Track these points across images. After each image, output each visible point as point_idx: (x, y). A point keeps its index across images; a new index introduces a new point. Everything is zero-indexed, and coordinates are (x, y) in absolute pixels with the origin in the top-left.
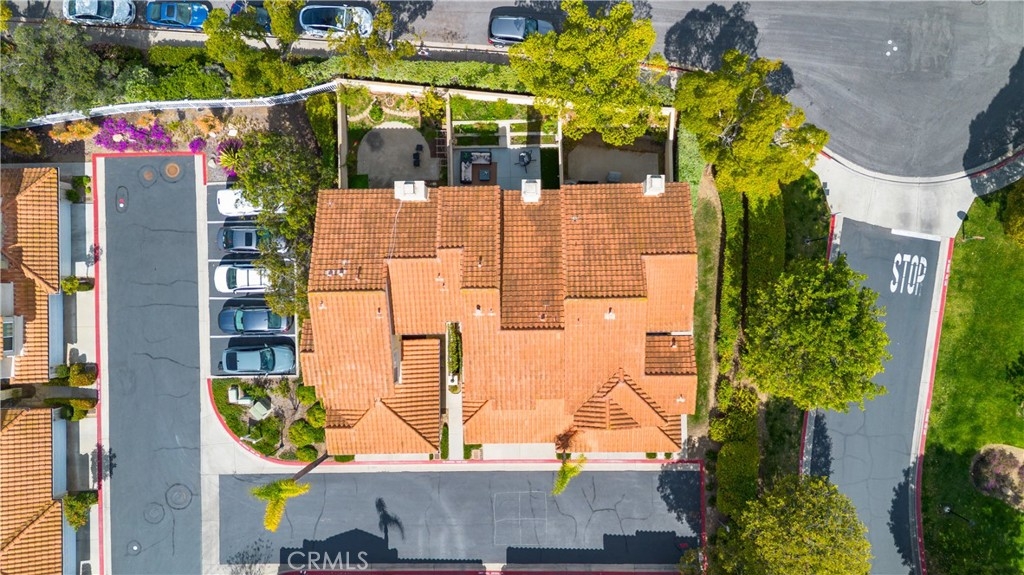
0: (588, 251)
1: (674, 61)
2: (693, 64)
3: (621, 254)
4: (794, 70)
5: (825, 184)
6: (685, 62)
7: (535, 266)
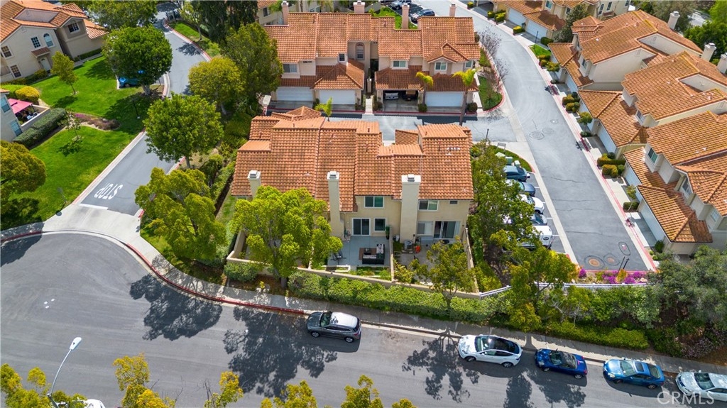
0: (302, 155)
1: (216, 305)
2: (202, 302)
3: (282, 152)
4: (128, 294)
5: (137, 231)
6: (208, 304)
7: (335, 164)
